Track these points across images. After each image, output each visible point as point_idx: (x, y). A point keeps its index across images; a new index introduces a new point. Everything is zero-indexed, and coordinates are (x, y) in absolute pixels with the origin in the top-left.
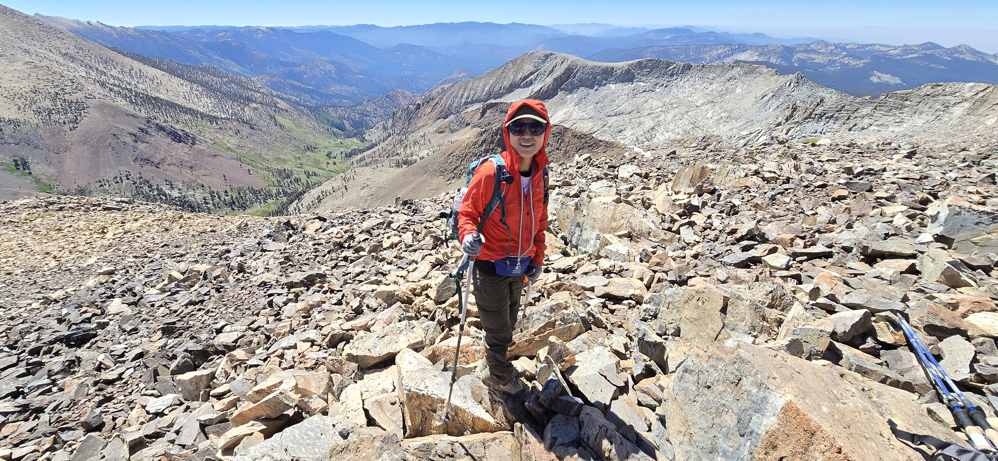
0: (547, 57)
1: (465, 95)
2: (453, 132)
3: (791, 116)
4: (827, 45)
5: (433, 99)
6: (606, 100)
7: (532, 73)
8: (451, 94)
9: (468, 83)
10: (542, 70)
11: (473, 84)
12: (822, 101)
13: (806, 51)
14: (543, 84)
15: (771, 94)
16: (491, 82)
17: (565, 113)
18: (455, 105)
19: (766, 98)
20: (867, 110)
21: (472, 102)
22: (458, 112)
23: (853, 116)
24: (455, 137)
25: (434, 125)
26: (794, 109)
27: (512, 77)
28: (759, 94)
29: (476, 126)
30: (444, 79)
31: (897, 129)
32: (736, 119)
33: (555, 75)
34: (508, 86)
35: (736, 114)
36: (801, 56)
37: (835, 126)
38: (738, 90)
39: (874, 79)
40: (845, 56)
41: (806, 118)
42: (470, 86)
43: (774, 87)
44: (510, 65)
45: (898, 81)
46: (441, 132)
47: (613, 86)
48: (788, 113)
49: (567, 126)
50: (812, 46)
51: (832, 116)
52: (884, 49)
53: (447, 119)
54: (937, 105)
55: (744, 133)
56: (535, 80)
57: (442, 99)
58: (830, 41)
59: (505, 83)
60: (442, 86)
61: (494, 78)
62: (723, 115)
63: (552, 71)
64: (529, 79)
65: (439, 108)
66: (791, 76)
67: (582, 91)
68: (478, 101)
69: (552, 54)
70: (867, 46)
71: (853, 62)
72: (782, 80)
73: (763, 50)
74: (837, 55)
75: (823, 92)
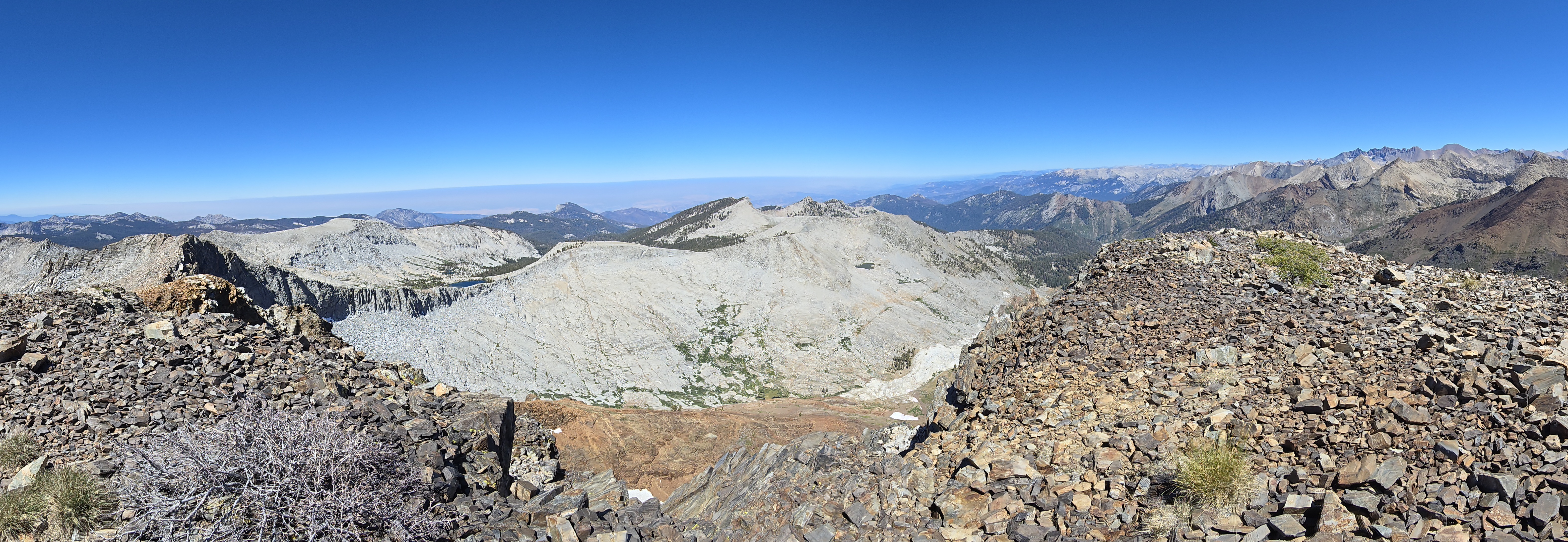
3: (51, 269)
4: (60, 219)
12: (66, 256)
13: (47, 224)
15: (34, 256)
19: (31, 259)
20: (98, 258)
23: (91, 263)
26: (52, 264)
28: (26, 257)
31: (119, 268)
32: (16, 277)
35: (14, 274)
36: (46, 227)
37: (81, 271)
38: (11, 257)
39: (99, 238)
40: (73, 225)
41: (60, 269)
43: (35, 250)
45: (111, 237)
48: (48, 267)
50: (51, 220)
51: (77, 265)
52: (97, 218)
54: (136, 250)
55: (24, 287)
58: (61, 216)
62: (6, 276)
66: (43, 242)
70: (86, 217)
71: (81, 228)
72: (39, 245)
73: (19, 226)
74: (68, 224)
75: (66, 250)
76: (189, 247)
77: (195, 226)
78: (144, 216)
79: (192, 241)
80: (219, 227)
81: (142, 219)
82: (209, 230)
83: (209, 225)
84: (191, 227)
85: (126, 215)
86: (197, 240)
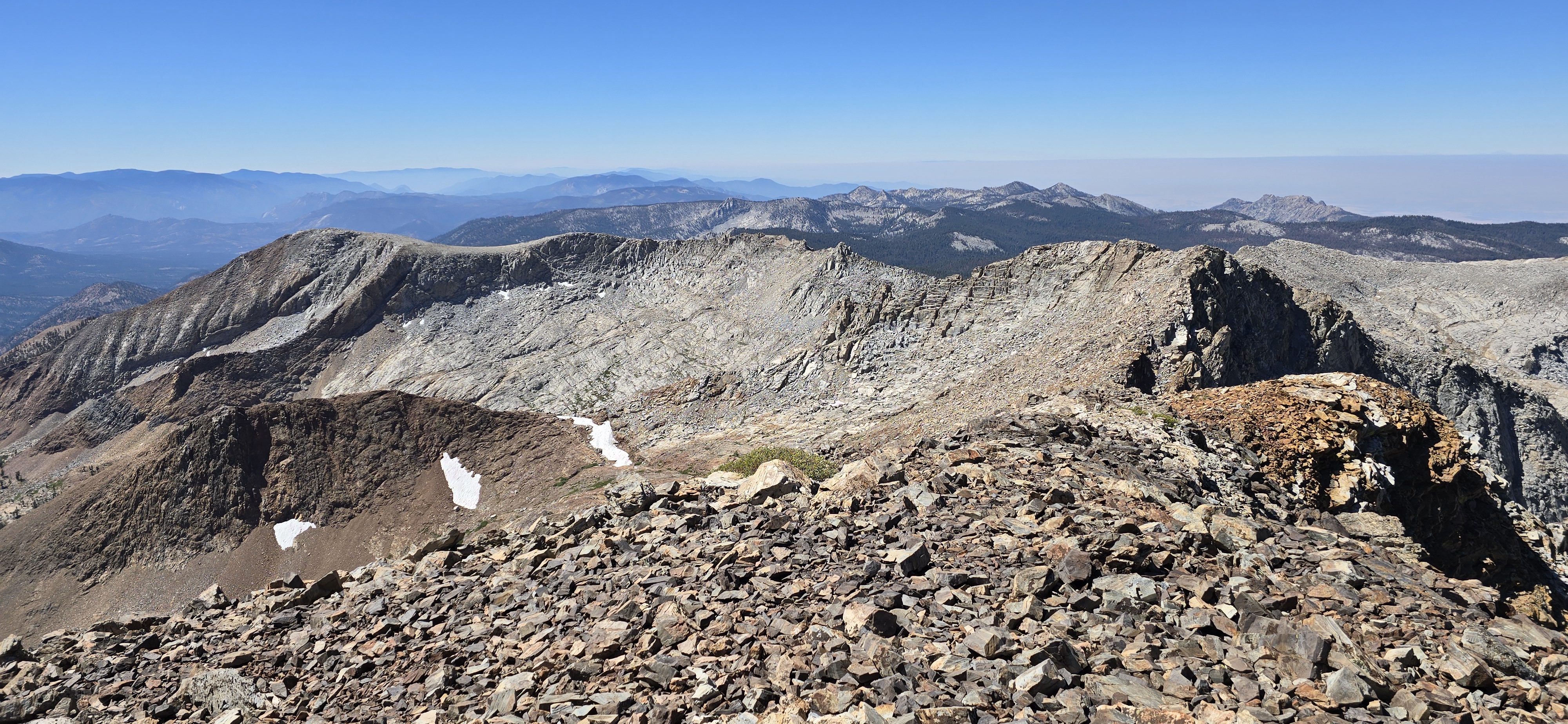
0: (339, 241)
1: (125, 344)
2: (93, 443)
3: (848, 320)
4: (875, 194)
5: (23, 365)
6: (495, 326)
7: (306, 280)
8: (79, 348)
9: (129, 314)
10: (332, 271)
11: (145, 317)
12: (889, 289)
13: (845, 206)
14: (339, 302)
15: (807, 285)
16: (196, 308)
17: (404, 362)
18: (94, 373)
19: (800, 293)
20: (960, 298)
21: (149, 361)
22: (105, 390)
23: (942, 312)
24: (101, 456)
25: (32, 432)
26: (850, 308)
27: (254, 293)
28: (788, 286)
29: (163, 420)
30: (54, 313)
31: (1012, 325)
32: (759, 336)
33: (365, 280)
34: (244, 313)
35: (756, 325)
36: (840, 214)
37: (920, 331)
38: (751, 283)
39: (958, 246)
40: (906, 211)
41: (872, 323)
42: (136, 321)
43: (810, 271)
44: (246, 265)
45: (992, 246)
46: (58, 448)
47: (505, 295)
48: (841, 316)
49: (412, 390)
50: (853, 197)
51: (911, 315)
52: (957, 196)
53: (73, 414)
54: (1056, 281)
55: (778, 361)
56: (318, 293)
57: (50, 361)
58: (878, 188)
59: (237, 307)
60: (52, 329)
61: (205, 299)
62: (736, 330)
63: (356, 272)
64: (301, 293)
65: (43, 387)
66: (831, 251)
67: (438, 311)
68: (164, 356)
69: (350, 235)
70: (933, 192)
71: (921, 221)
72: (821, 258)
73: (776, 207)
74: (893, 209)
75: (887, 274)
76: (1207, 282)
77: (1220, 227)
78: (1078, 195)
79: (1217, 266)
80: (1294, 230)
81: (1073, 203)
82: (1263, 240)
83: (1262, 226)
84: (1211, 227)
85: (1031, 189)
86: (1234, 264)
